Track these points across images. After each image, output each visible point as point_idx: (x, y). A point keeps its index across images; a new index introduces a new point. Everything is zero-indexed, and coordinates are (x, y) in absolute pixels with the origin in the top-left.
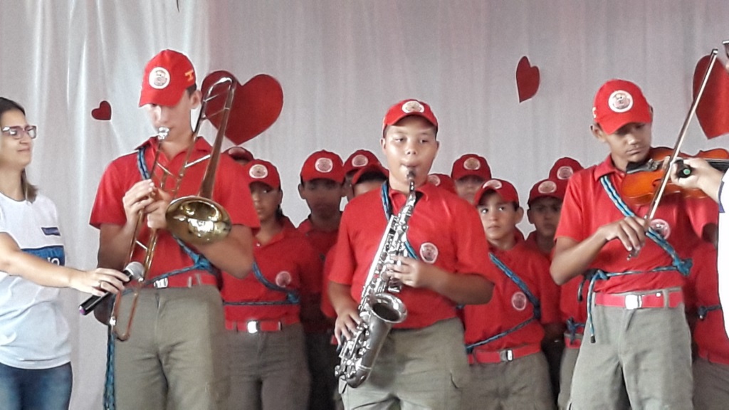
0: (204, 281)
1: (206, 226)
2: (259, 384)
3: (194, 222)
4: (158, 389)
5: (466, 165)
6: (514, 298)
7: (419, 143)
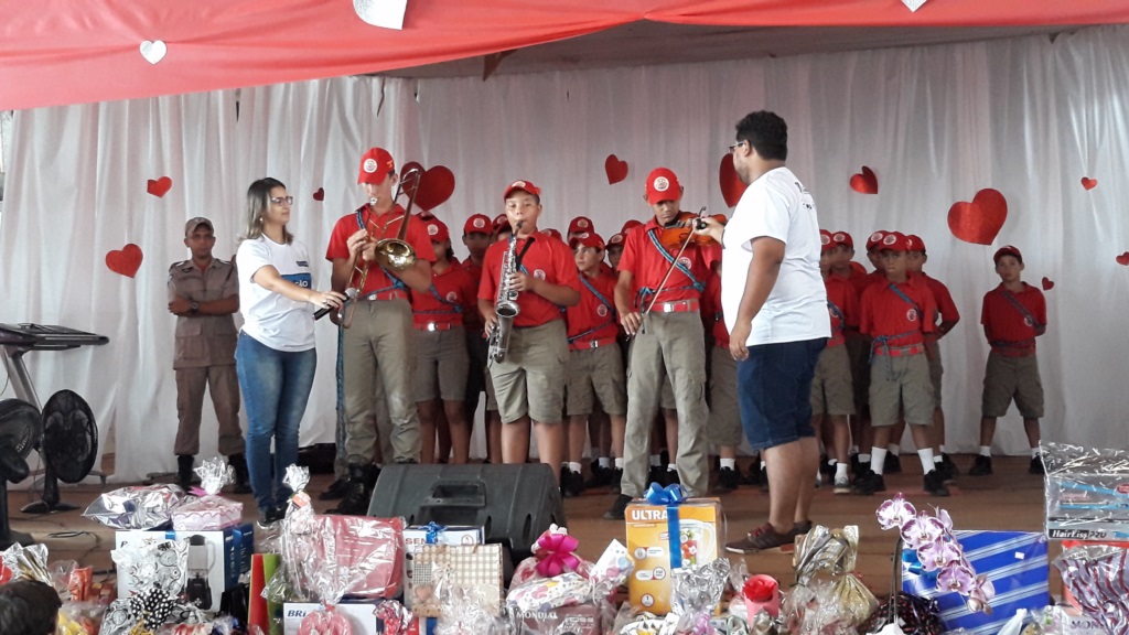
0: (400, 295)
1: (402, 260)
2: (436, 363)
3: (392, 257)
4: (371, 365)
5: (579, 223)
6: (599, 308)
7: (524, 207)
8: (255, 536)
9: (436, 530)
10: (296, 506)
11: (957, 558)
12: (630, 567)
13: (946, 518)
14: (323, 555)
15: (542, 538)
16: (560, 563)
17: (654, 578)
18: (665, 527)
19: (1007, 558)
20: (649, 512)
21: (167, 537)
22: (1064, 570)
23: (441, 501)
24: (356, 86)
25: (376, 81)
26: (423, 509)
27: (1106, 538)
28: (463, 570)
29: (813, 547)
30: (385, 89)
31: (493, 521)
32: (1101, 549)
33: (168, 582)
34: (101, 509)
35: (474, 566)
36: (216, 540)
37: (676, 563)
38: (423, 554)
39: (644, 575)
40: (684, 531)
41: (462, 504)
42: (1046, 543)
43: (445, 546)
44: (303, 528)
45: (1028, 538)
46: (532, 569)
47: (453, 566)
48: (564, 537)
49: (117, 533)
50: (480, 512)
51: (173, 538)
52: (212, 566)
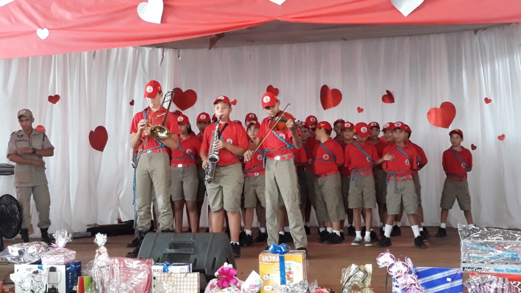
0: (163, 150)
1: (163, 135)
2: (182, 182)
3: (159, 133)
5: (250, 116)
7: (223, 108)
8: (82, 268)
9: (168, 265)
10: (100, 254)
11: (414, 282)
12: (261, 284)
13: (409, 262)
14: (113, 277)
15: (220, 269)
16: (228, 281)
17: (272, 290)
18: (278, 265)
19: (443, 281)
20: (270, 257)
21: (39, 268)
22: (469, 287)
23: (173, 251)
24: (150, 52)
25: (160, 50)
26: (164, 254)
27: (490, 271)
28: (180, 285)
29: (351, 274)
30: (164, 54)
31: (197, 261)
32: (487, 277)
33: (37, 290)
34: (8, 253)
35: (185, 283)
36: (62, 270)
37: (283, 282)
38: (161, 277)
39: (268, 288)
40: (287, 266)
41: (183, 252)
42: (462, 274)
43: (171, 273)
44: (104, 264)
45: (453, 271)
46: (215, 284)
47: (175, 283)
48: (230, 269)
49: (15, 265)
50: (192, 256)
51: (41, 268)
52: (60, 281)
